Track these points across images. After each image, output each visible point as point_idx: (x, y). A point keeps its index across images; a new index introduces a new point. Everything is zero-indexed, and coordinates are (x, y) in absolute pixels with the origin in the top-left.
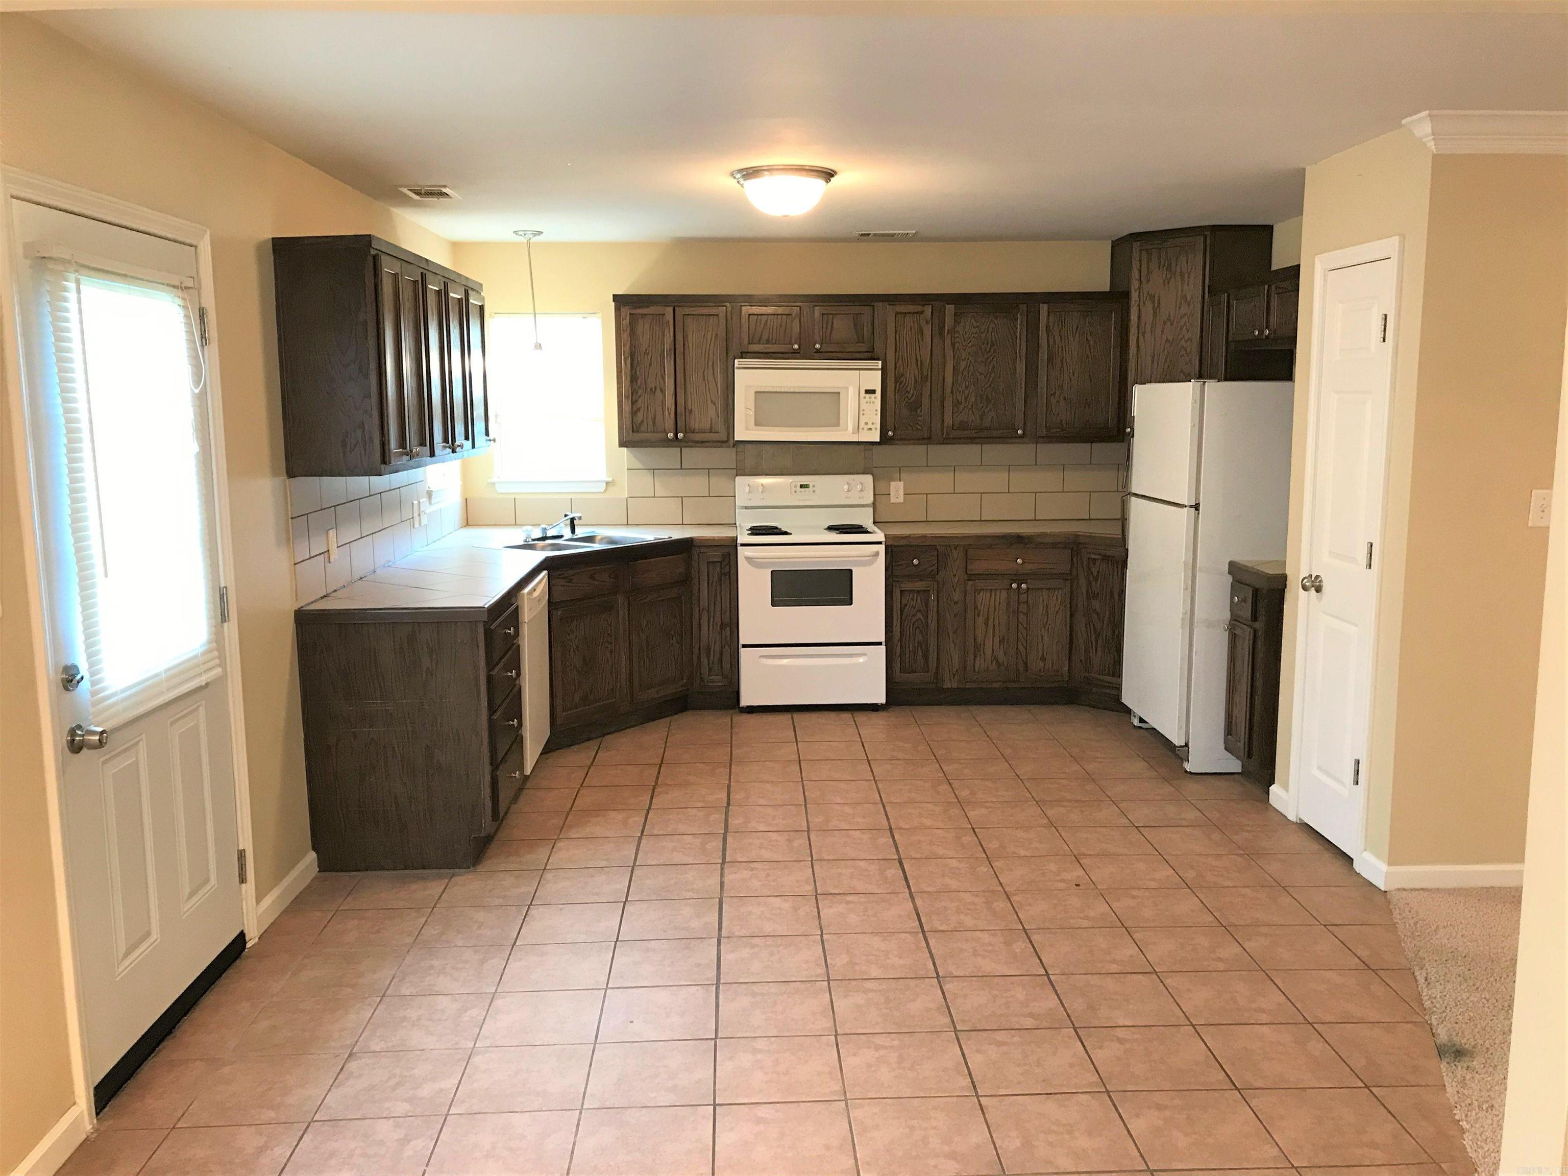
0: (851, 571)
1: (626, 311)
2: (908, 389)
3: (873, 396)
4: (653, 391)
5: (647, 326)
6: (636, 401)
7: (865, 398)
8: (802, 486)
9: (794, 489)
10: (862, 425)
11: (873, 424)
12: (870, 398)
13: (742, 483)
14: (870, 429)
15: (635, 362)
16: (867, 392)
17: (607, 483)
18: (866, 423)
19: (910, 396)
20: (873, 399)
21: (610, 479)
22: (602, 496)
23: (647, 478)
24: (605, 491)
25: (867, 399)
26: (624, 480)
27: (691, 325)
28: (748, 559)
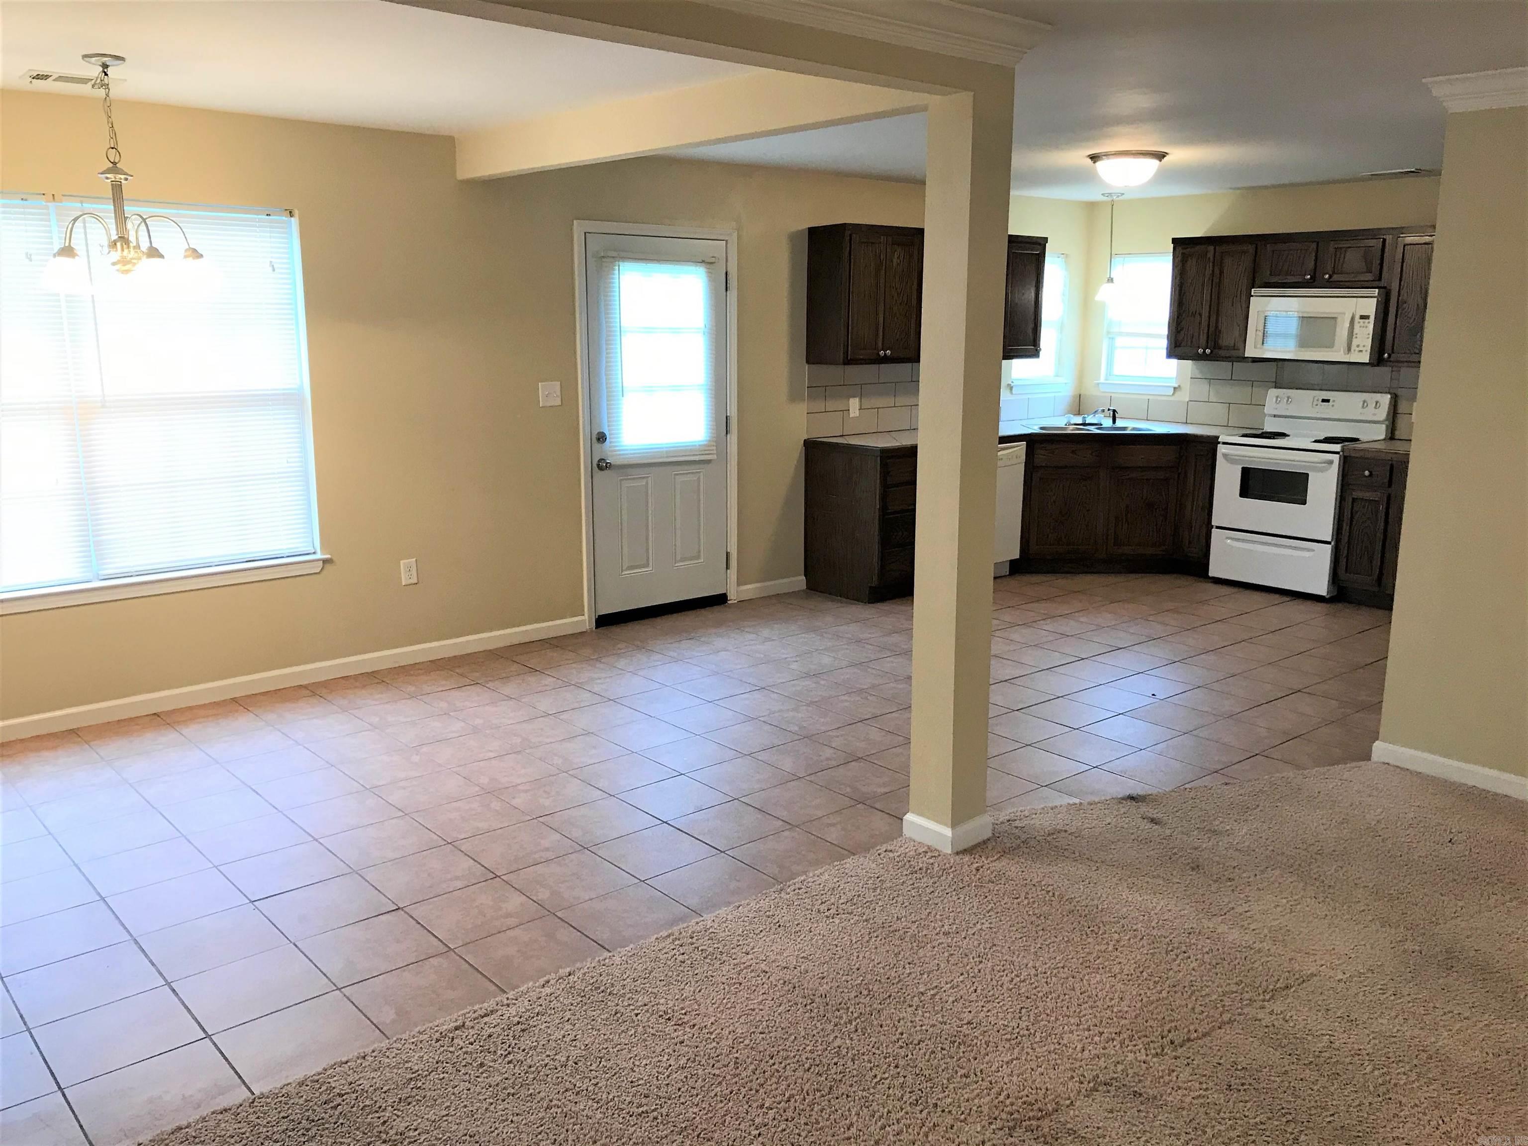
0: (1307, 475)
1: (1179, 249)
2: (1410, 315)
3: (1367, 321)
4: (1194, 315)
5: (1194, 262)
6: (1181, 322)
7: (1359, 322)
8: (1324, 401)
9: (1315, 403)
10: (1354, 347)
11: (1364, 346)
12: (1364, 323)
13: (1273, 393)
14: (1361, 351)
15: (1183, 291)
16: (1362, 317)
17: (1175, 388)
18: (1358, 346)
19: (1411, 321)
20: (1366, 324)
21: (1176, 385)
22: (1172, 398)
23: (1204, 387)
24: (1173, 394)
25: (1362, 324)
26: (1187, 386)
27: (1228, 261)
28: (1225, 456)
